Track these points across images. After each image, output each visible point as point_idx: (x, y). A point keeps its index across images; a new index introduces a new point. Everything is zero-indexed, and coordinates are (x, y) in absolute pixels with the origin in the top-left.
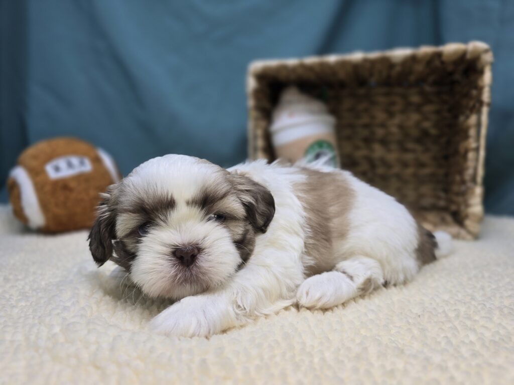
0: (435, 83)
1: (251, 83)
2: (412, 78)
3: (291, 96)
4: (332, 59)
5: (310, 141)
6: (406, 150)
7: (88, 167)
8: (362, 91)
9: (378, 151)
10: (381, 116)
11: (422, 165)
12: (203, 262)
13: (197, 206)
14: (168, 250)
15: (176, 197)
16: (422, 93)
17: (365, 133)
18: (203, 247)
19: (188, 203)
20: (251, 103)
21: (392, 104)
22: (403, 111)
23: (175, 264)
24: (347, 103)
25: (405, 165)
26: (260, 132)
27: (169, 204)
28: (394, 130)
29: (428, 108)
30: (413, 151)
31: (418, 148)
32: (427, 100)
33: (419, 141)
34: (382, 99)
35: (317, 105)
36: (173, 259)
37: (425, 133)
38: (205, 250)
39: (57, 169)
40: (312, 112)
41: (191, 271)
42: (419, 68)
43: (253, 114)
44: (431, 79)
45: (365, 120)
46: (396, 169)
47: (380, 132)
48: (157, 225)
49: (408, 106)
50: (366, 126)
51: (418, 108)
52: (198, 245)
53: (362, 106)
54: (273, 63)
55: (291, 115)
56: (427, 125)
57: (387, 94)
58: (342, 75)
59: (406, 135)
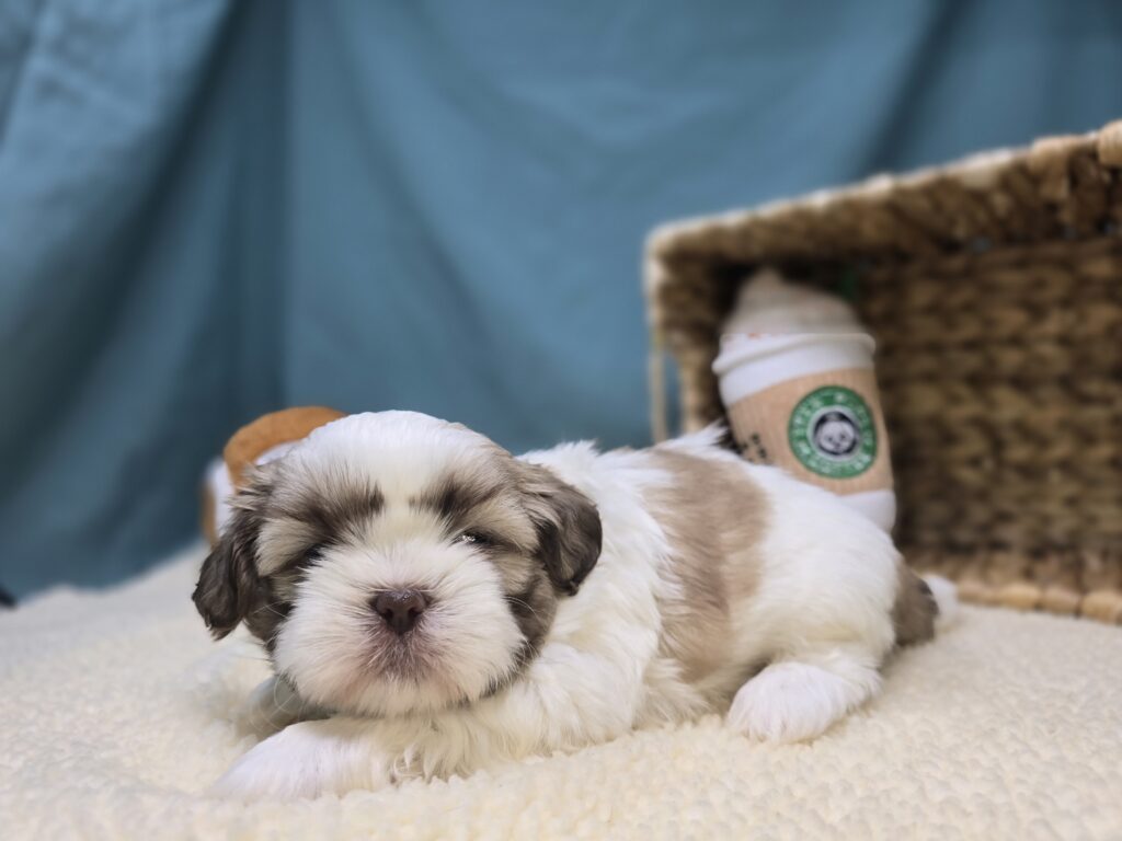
1: (654, 274)
3: (762, 291)
4: (818, 199)
6: (1085, 400)
8: (956, 263)
9: (1009, 406)
10: (1011, 319)
12: (435, 626)
13: (431, 509)
14: (362, 596)
15: (385, 490)
17: (972, 361)
18: (438, 596)
19: (412, 502)
20: (655, 314)
21: (1040, 284)
22: (1066, 303)
23: (371, 626)
24: (922, 294)
25: (1087, 438)
26: (688, 377)
27: (372, 503)
28: (1049, 350)
30: (1107, 401)
34: (1012, 279)
35: (822, 307)
36: (369, 614)
38: (441, 603)
41: (406, 645)
43: (660, 338)
45: (969, 329)
46: (1062, 449)
47: (1010, 359)
48: (343, 542)
50: (971, 345)
52: (426, 589)
53: (959, 297)
55: (755, 332)
57: (1021, 265)
59: (1083, 363)
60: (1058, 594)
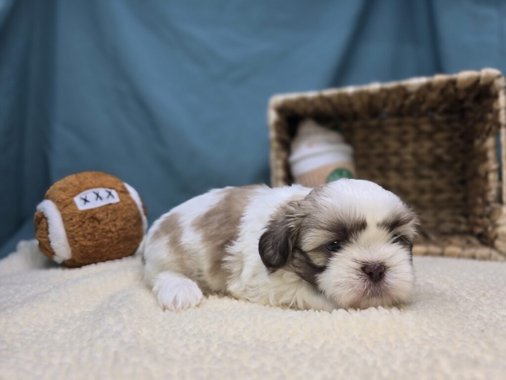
0: (446, 112)
1: (273, 116)
2: (424, 107)
3: (308, 128)
4: (350, 90)
5: (331, 170)
6: (421, 177)
7: (115, 199)
8: (373, 122)
9: (394, 179)
10: (393, 145)
11: (439, 191)
13: (385, 229)
16: (432, 122)
17: (379, 161)
19: (378, 225)
20: (272, 134)
21: (405, 133)
22: (416, 140)
24: (360, 134)
25: (422, 191)
26: (280, 163)
27: (363, 226)
28: (409, 157)
29: (439, 136)
30: (429, 177)
31: (433, 173)
32: (438, 128)
33: (433, 167)
34: (394, 129)
35: (333, 136)
36: (363, 274)
37: (439, 160)
38: (390, 269)
39: (86, 201)
40: (330, 142)
42: (433, 96)
43: (275, 145)
44: (443, 107)
45: (379, 149)
46: (413, 196)
47: (394, 160)
49: (420, 135)
50: (380, 155)
51: (430, 136)
52: (385, 263)
53: (374, 137)
54: (293, 96)
55: (310, 145)
56: (440, 151)
57: (399, 125)
58: (357, 106)
59: (421, 162)
60: (433, 249)
